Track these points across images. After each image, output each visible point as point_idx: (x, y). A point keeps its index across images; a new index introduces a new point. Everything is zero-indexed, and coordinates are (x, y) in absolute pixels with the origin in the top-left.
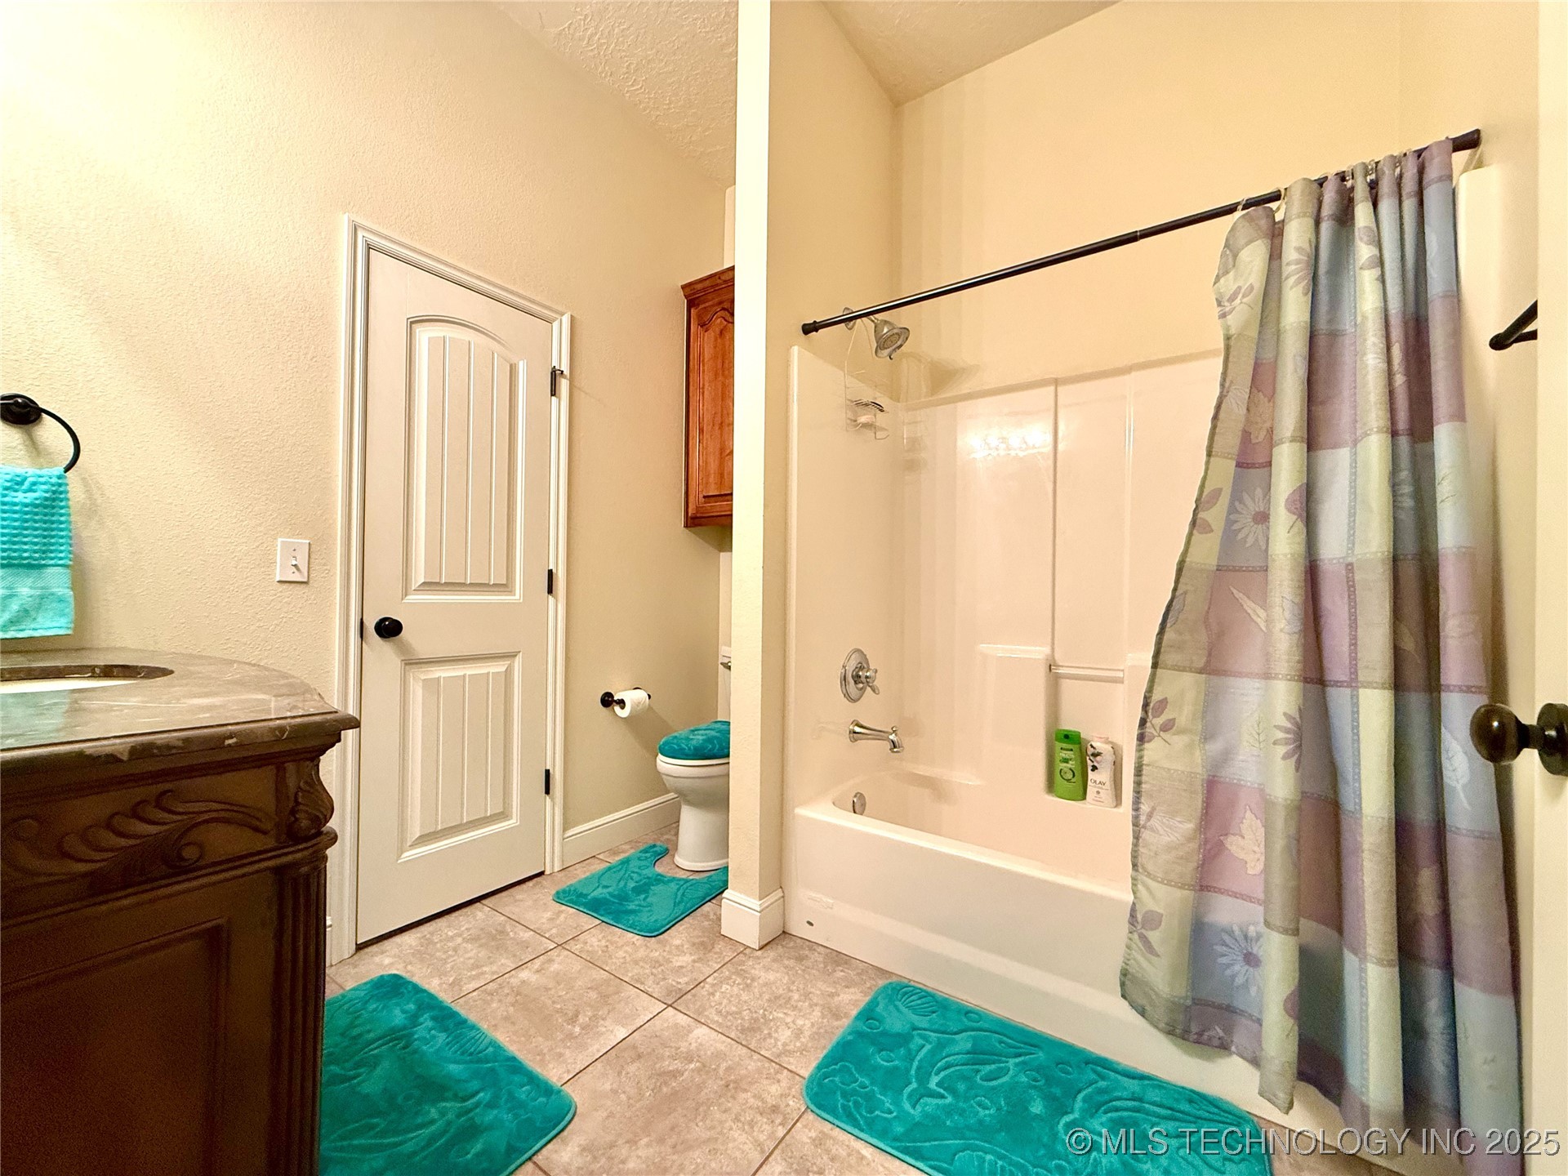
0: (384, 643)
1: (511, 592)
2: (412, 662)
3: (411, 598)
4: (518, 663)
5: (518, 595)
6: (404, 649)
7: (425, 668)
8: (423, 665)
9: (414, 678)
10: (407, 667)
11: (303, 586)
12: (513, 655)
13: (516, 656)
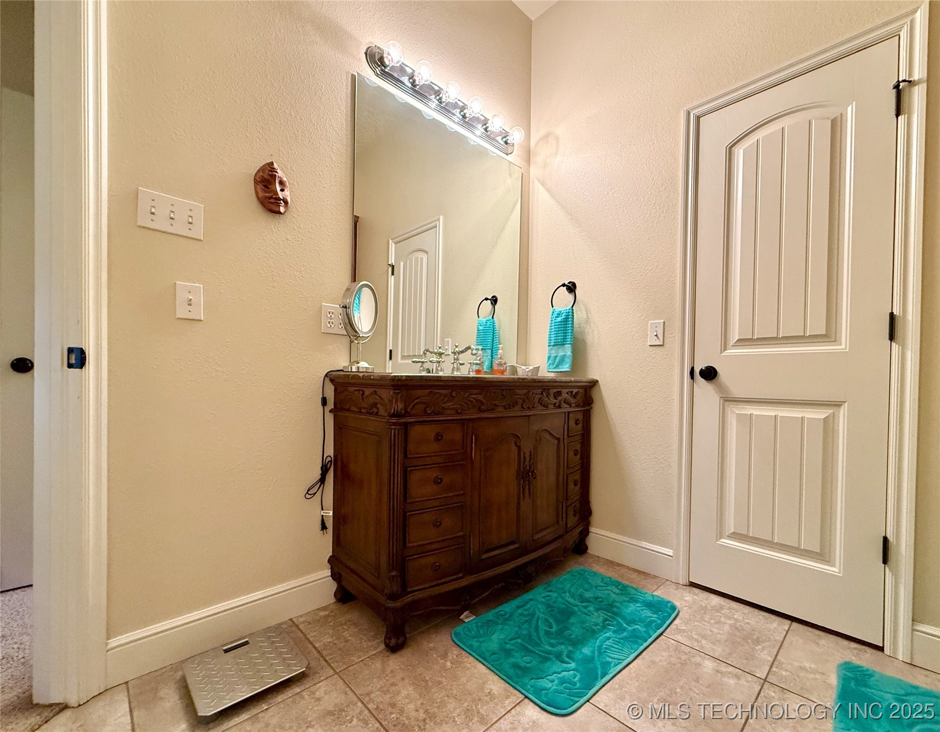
0: (707, 383)
1: (835, 341)
2: (728, 400)
3: (729, 352)
4: (843, 412)
5: (843, 345)
6: (722, 389)
7: (741, 406)
8: (740, 404)
9: (731, 412)
10: (727, 403)
11: (661, 347)
12: (838, 405)
13: (840, 406)
